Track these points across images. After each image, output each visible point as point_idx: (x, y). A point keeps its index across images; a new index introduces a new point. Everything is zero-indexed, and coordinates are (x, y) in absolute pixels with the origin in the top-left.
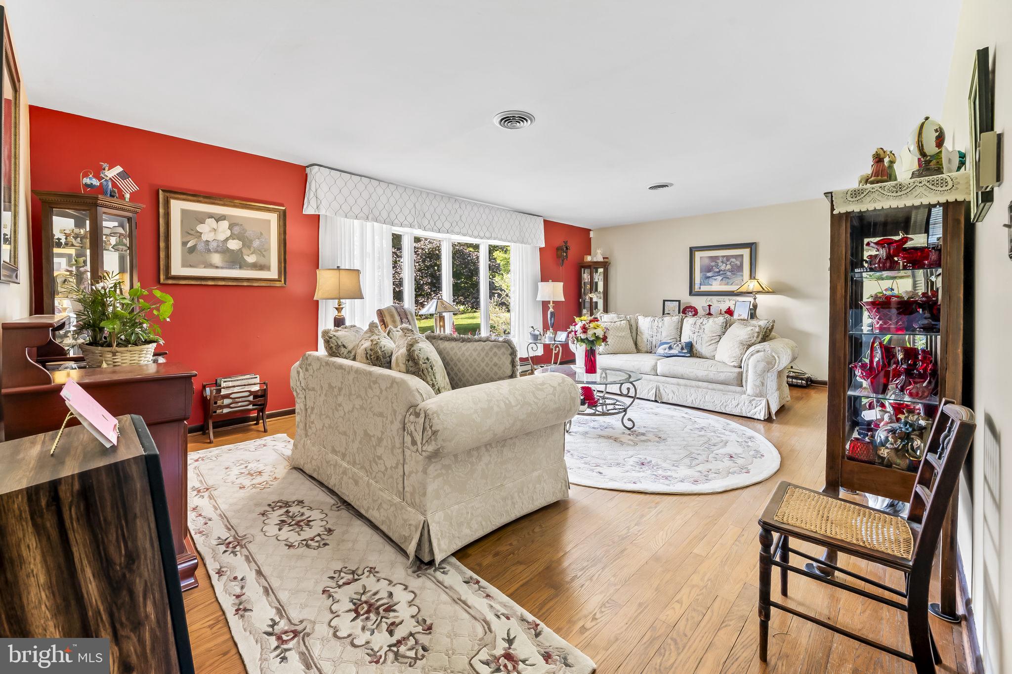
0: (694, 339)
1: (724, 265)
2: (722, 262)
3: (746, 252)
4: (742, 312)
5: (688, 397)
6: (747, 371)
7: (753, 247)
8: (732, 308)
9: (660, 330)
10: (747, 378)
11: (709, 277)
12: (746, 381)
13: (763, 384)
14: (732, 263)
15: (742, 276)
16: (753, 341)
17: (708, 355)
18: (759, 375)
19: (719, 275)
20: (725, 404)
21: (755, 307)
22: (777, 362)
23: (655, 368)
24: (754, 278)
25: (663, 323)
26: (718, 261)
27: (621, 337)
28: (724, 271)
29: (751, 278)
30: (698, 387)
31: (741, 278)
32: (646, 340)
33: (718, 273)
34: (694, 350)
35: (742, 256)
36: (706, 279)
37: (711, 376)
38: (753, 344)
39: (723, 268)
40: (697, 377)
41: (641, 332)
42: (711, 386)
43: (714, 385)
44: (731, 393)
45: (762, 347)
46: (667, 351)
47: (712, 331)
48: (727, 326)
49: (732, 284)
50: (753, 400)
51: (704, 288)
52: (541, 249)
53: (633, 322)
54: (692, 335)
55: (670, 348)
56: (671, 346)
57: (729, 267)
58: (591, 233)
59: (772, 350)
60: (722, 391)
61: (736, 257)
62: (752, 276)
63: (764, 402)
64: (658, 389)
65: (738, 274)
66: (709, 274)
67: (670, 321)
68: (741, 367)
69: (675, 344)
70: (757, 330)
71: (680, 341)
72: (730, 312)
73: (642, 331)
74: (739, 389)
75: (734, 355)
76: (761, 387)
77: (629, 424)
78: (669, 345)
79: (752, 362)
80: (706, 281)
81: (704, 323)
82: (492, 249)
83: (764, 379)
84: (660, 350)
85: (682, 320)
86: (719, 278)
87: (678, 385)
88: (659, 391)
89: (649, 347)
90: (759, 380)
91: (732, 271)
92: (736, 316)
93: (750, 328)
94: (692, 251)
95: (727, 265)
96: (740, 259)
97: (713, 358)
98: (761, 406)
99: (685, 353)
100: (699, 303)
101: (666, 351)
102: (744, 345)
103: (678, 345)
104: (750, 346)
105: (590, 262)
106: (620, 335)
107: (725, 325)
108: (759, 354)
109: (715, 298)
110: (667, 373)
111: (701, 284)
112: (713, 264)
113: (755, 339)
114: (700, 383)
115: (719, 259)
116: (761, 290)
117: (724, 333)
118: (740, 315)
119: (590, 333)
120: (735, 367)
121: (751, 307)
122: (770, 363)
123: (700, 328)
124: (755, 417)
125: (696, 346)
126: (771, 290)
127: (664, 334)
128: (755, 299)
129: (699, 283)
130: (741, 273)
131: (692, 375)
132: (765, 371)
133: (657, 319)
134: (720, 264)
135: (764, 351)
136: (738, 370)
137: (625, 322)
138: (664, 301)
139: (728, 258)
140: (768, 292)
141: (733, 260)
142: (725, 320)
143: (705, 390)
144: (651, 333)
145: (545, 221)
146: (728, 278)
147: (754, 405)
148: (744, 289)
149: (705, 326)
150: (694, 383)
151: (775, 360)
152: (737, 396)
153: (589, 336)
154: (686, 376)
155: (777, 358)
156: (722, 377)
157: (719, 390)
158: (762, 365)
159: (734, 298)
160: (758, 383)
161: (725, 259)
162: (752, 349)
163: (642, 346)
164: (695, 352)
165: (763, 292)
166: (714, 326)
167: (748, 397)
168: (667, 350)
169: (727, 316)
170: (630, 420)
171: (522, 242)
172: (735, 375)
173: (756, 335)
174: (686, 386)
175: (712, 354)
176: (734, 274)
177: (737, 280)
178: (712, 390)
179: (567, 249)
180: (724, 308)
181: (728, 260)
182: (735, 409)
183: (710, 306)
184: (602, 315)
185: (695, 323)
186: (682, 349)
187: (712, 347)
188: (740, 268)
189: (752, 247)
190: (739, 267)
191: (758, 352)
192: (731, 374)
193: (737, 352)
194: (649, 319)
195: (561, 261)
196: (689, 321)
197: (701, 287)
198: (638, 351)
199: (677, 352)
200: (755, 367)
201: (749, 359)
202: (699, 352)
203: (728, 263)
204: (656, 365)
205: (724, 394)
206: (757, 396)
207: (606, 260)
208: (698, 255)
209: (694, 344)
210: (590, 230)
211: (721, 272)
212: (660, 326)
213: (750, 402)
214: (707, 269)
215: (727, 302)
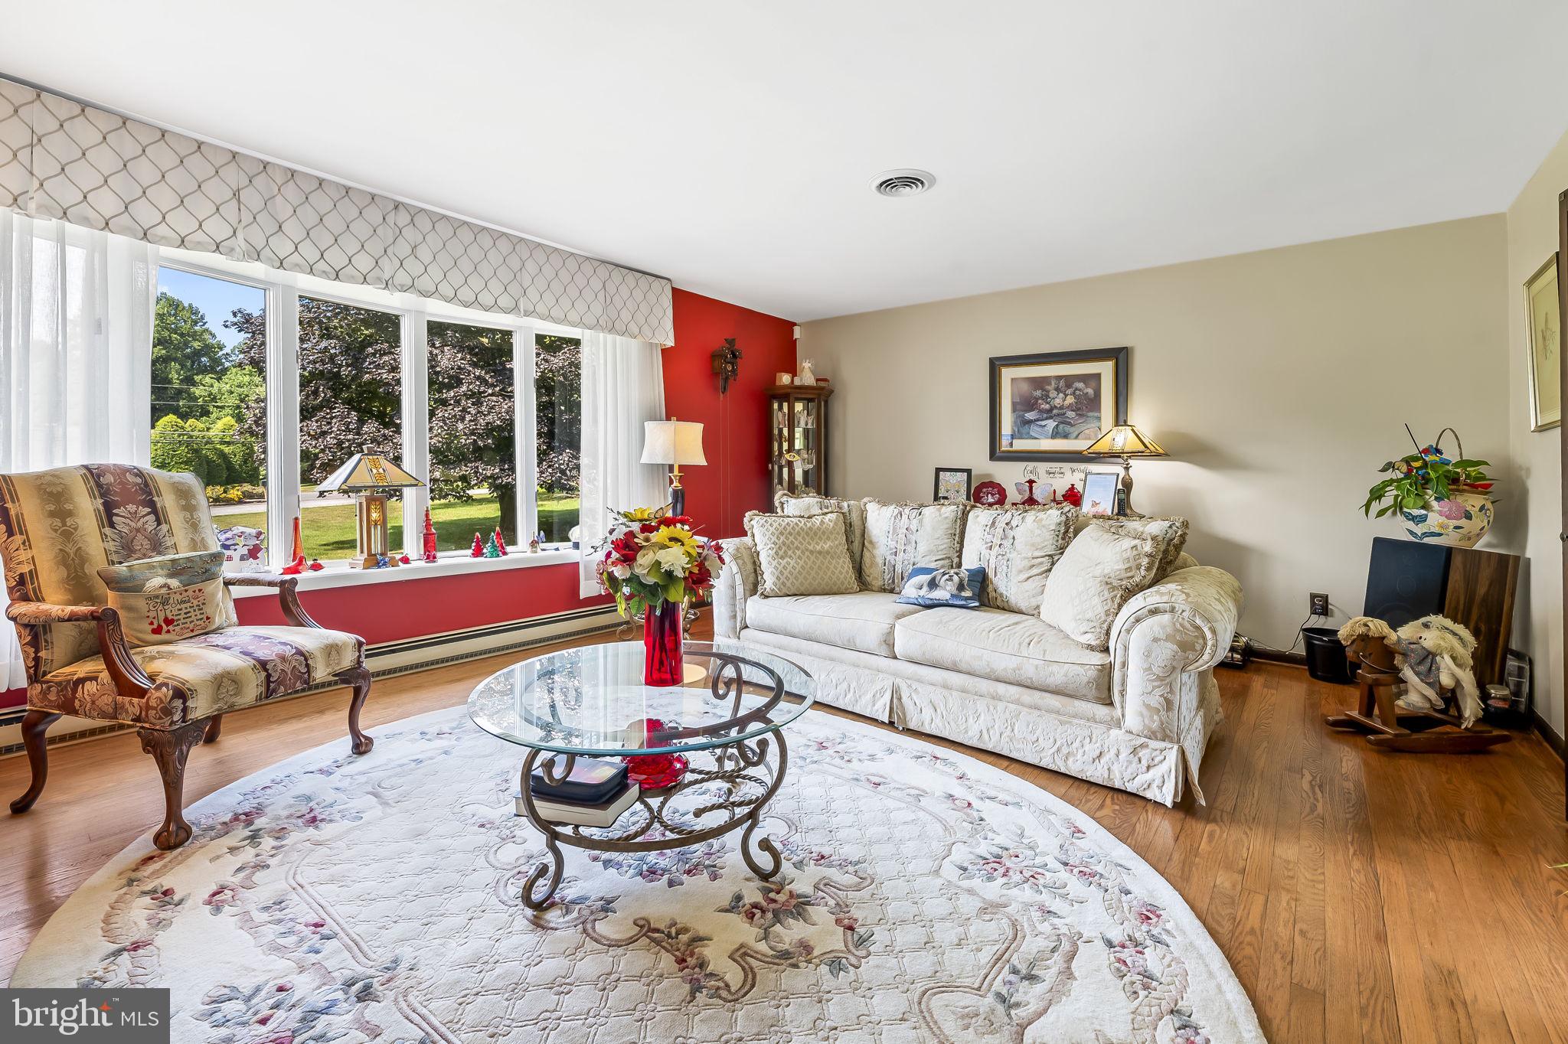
0: (990, 560)
1: (1061, 395)
2: (1057, 389)
3: (1105, 369)
4: (1099, 498)
5: (971, 720)
6: (1124, 664)
7: (1122, 356)
8: (1079, 487)
9: (913, 538)
10: (1123, 683)
11: (1030, 422)
12: (1123, 693)
13: (1169, 704)
14: (1078, 392)
15: (1099, 419)
16: (1137, 579)
17: (1023, 605)
18: (1159, 678)
19: (1051, 418)
20: (1065, 750)
21: (1128, 485)
22: (1210, 643)
23: (889, 642)
24: (1125, 424)
25: (921, 521)
26: (1048, 387)
27: (820, 553)
28: (1061, 408)
29: (1117, 424)
30: (993, 698)
31: (1097, 424)
32: (880, 561)
33: (1049, 414)
34: (990, 589)
35: (1098, 376)
36: (1023, 426)
37: (1029, 672)
38: (1141, 588)
39: (1058, 402)
40: (993, 671)
41: (871, 542)
42: (1029, 696)
43: (1037, 694)
44: (1082, 722)
45: (1165, 598)
46: (924, 592)
47: (1033, 545)
48: (1069, 531)
49: (1077, 437)
50: (1142, 746)
51: (1020, 445)
52: (665, 352)
53: (855, 517)
54: (985, 552)
55: (933, 584)
56: (933, 579)
57: (1070, 400)
58: (797, 330)
59: (1195, 611)
60: (1058, 712)
61: (1085, 378)
62: (1120, 419)
63: (1173, 756)
64: (896, 693)
65: (1090, 414)
66: (1030, 416)
67: (936, 519)
68: (1106, 650)
69: (944, 574)
70: (1148, 547)
71: (959, 565)
72: (1073, 497)
73: (874, 539)
74: (1102, 711)
75: (1090, 615)
76: (1163, 713)
77: (764, 861)
78: (928, 577)
79: (1138, 639)
80: (1024, 430)
81: (1014, 523)
82: (548, 345)
83: (1171, 691)
84: (910, 590)
85: (965, 515)
86: (1051, 424)
87: (946, 687)
88: (900, 699)
89: (887, 577)
90: (1158, 692)
91: (1077, 408)
92: (1086, 508)
93: (1128, 543)
94: (996, 366)
95: (1066, 395)
96: (1093, 384)
97: (1035, 613)
98: (1164, 768)
99: (967, 599)
100: (1009, 476)
101: (922, 592)
102: (1114, 588)
103: (950, 579)
104: (1129, 593)
105: (785, 386)
106: (818, 548)
107: (1063, 529)
108: (1157, 618)
109: (1042, 467)
110: (918, 657)
111: (1013, 437)
112: (1038, 393)
113: (1143, 573)
114: (1001, 688)
115: (1050, 384)
116: (1142, 448)
117: (1062, 550)
118: (1094, 504)
119: (644, 560)
120: (1091, 648)
121: (1120, 486)
122: (1188, 645)
123: (1005, 537)
124: (1149, 795)
125: (995, 580)
126: (1161, 451)
127: (922, 548)
128: (1127, 469)
129: (1010, 433)
130: (1096, 414)
131: (978, 666)
132: (1174, 668)
133: (907, 511)
134: (1052, 394)
135: (1173, 610)
136: (1098, 659)
137: (834, 516)
138: (938, 470)
139: (1069, 380)
140: (1157, 456)
141: (1081, 385)
142: (1064, 518)
143: (1012, 707)
144: (892, 544)
145: (676, 292)
146: (1069, 424)
147: (1144, 763)
148: (1103, 446)
149: (1017, 533)
150: (984, 685)
151: (1204, 638)
152: (1098, 730)
153: (638, 571)
154: (963, 666)
155: (1209, 635)
156: (1057, 676)
157: (1049, 711)
158: (1168, 650)
159: (1083, 466)
160: (1156, 700)
161: (1062, 383)
162: (1137, 603)
163: (874, 575)
164: (992, 594)
165: (1146, 453)
166: (1037, 532)
167: (1129, 737)
168: (925, 588)
169: (1067, 507)
170: (765, 845)
171: (612, 330)
172: (1092, 673)
173: (1145, 561)
174: (964, 691)
175: (1034, 602)
176: (1081, 415)
177: (1089, 428)
178: (1031, 707)
179: (734, 356)
180: (1061, 486)
181: (1068, 386)
182: (1093, 767)
183: (1031, 482)
184: (785, 498)
185: (993, 523)
186: (961, 587)
187: (1032, 585)
188: (1095, 402)
189: (1120, 357)
190: (1091, 400)
191: (1154, 612)
192: (1080, 670)
193: (1096, 606)
194: (891, 510)
195: (721, 383)
196: (980, 518)
197: (1014, 441)
198: (863, 584)
199: (948, 596)
200: (1147, 655)
201: (1128, 631)
202: (1001, 595)
203: (1069, 391)
204: (893, 627)
205: (1062, 723)
206: (1153, 735)
207: (822, 384)
208: (1008, 374)
209: (991, 575)
210: (795, 324)
211: (1055, 411)
212: (913, 527)
213: (1134, 751)
214: (1025, 404)
215: (1068, 473)
